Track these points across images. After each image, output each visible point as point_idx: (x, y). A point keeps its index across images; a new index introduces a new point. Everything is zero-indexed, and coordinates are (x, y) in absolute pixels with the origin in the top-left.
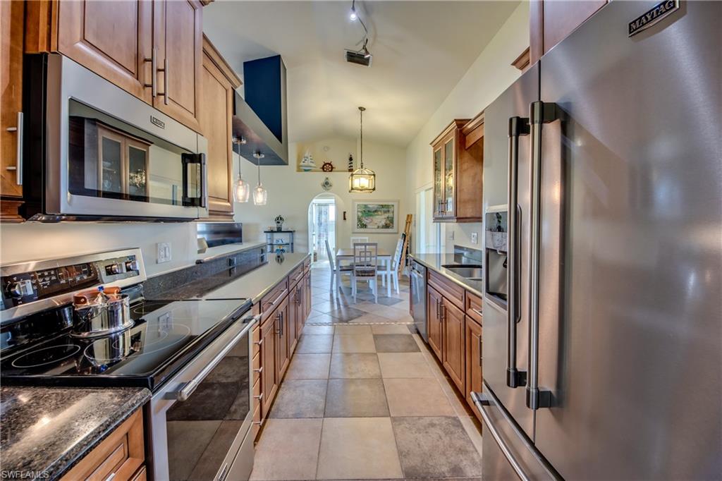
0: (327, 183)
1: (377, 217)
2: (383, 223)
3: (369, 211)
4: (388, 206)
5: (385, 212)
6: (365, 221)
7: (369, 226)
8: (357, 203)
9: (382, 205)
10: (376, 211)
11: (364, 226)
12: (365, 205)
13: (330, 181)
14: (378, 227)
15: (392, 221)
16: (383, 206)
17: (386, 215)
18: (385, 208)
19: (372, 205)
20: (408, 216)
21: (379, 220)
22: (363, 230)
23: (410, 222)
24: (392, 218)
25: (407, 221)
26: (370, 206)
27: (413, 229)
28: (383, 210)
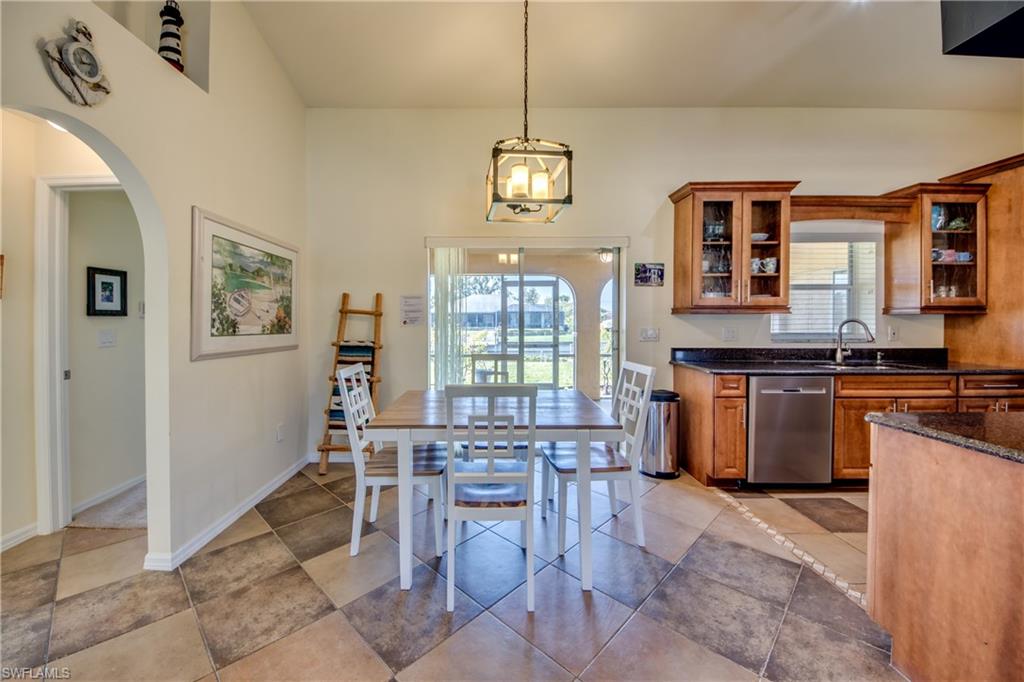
1: (261, 293)
2: (269, 318)
3: (242, 269)
4: (284, 263)
5: (280, 279)
6: (232, 309)
7: (242, 328)
9: (271, 256)
10: (258, 273)
11: (230, 327)
12: (235, 245)
14: (263, 332)
15: (288, 311)
16: (273, 259)
17: (279, 290)
18: (277, 266)
19: (253, 250)
20: (345, 297)
21: (265, 306)
22: (226, 343)
23: (377, 314)
24: (289, 299)
25: (345, 312)
26: (247, 252)
27: (393, 332)
28: (274, 270)
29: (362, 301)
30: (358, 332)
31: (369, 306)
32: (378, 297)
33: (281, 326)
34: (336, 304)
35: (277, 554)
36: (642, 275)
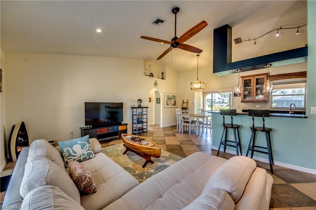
0: (157, 83)
1: (172, 101)
2: (173, 103)
3: (169, 98)
4: (175, 96)
5: (174, 99)
6: (168, 103)
8: (166, 94)
10: (171, 98)
12: (168, 95)
13: (157, 82)
14: (172, 105)
15: (175, 102)
19: (170, 95)
20: (183, 100)
21: (172, 102)
22: (168, 106)
23: (187, 103)
24: (176, 101)
25: (183, 103)
26: (170, 96)
27: (190, 105)
28: (173, 97)
29: (185, 101)
30: (185, 106)
31: (186, 102)
32: (188, 100)
33: (175, 104)
34: (182, 102)
35: (171, 128)
36: (235, 95)
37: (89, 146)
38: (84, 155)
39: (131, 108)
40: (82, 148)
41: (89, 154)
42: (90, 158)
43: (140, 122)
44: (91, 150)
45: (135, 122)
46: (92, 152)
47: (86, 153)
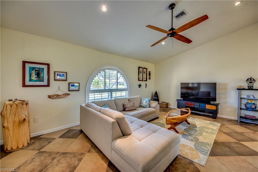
37: (148, 103)
38: (145, 105)
39: (238, 89)
40: (146, 102)
41: (146, 106)
42: (146, 108)
43: (248, 108)
44: (148, 105)
45: (243, 107)
46: (148, 106)
47: (146, 105)
